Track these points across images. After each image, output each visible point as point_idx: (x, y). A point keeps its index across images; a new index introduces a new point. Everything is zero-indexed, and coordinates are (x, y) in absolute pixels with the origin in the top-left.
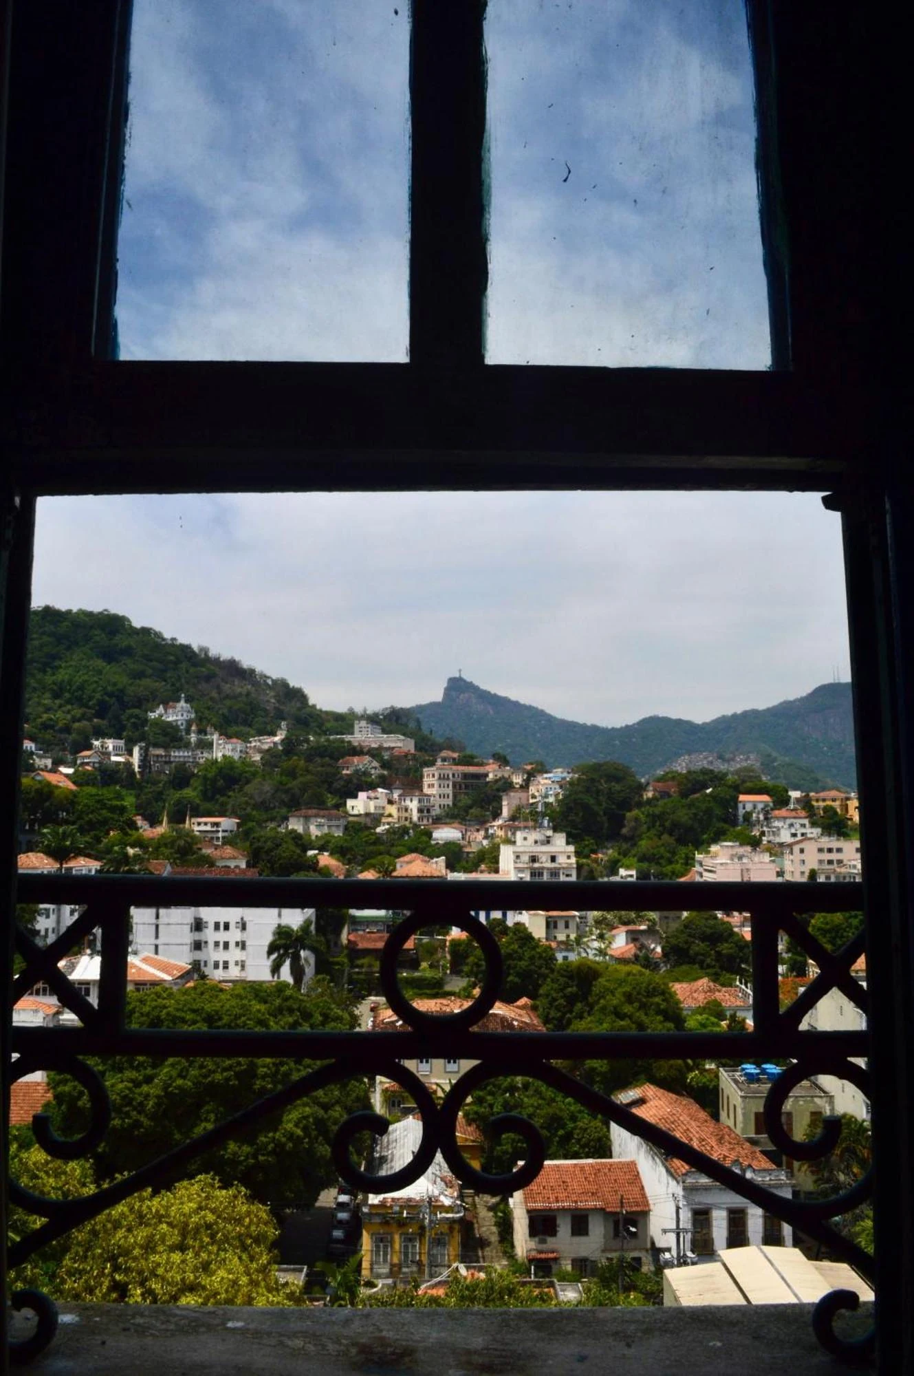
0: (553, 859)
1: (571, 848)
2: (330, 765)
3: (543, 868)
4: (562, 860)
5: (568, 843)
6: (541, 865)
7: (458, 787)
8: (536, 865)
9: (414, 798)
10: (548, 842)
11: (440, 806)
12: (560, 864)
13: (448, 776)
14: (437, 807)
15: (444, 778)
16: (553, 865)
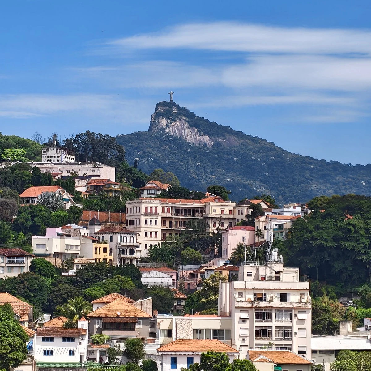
0: (283, 298)
1: (306, 285)
2: (12, 195)
3: (271, 308)
4: (294, 299)
5: (301, 279)
6: (268, 305)
7: (168, 223)
8: (263, 304)
9: (114, 236)
10: (278, 279)
11: (146, 245)
12: (291, 303)
13: (156, 209)
14: (142, 247)
15: (151, 214)
16: (283, 305)
